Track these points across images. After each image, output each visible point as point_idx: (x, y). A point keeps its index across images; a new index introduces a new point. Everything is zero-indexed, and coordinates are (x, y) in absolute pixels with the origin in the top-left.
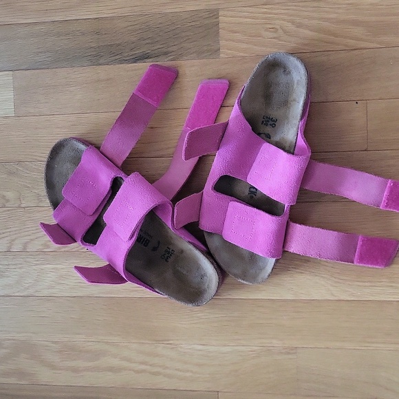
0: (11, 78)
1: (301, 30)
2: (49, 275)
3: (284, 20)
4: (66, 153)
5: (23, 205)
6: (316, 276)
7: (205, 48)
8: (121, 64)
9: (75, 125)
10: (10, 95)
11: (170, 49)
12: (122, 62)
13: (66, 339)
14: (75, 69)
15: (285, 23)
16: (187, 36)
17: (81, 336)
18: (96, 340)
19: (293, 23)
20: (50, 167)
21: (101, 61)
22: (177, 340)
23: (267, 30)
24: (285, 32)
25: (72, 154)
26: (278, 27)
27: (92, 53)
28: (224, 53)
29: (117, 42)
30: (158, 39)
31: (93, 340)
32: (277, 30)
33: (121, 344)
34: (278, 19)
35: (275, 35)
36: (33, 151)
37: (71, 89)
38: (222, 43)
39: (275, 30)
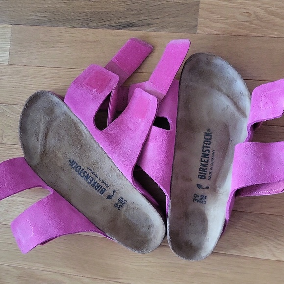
0: (10, 30)
1: (272, 17)
2: (19, 207)
3: (259, 7)
4: (41, 104)
5: (4, 142)
6: (261, 236)
7: (185, 24)
8: (108, 29)
9: (60, 78)
10: (7, 45)
11: (153, 21)
12: (109, 27)
13: (26, 267)
14: (68, 29)
15: (259, 10)
16: (170, 11)
17: (39, 265)
18: (53, 271)
19: (266, 10)
20: (25, 114)
21: (91, 25)
22: (127, 279)
23: (241, 14)
24: (258, 17)
25: (46, 105)
26: (252, 12)
27: (84, 17)
28: (201, 30)
29: (107, 10)
30: (144, 11)
31: (50, 270)
32: (251, 14)
33: (75, 277)
34: (252, 5)
35: (249, 19)
36: (20, 95)
37: (61, 45)
38: (200, 20)
39: (249, 14)
